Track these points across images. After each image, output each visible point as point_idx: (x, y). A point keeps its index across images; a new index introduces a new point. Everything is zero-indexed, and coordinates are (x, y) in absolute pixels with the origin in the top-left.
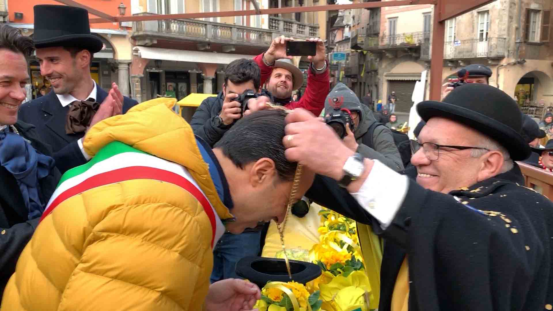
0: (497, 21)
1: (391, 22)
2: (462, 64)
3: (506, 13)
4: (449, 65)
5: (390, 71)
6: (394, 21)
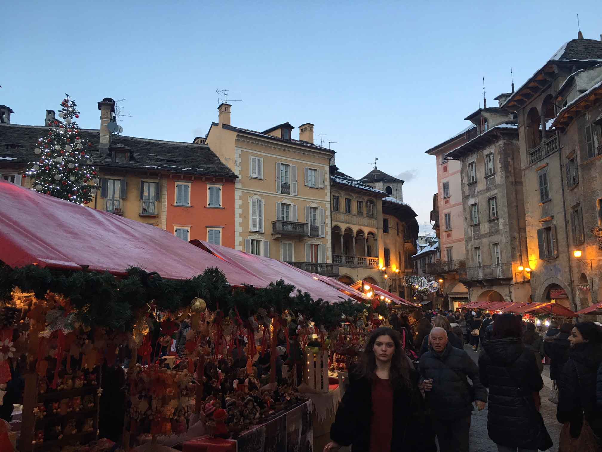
0: (505, 251)
1: (448, 250)
2: (485, 284)
3: (509, 245)
4: (478, 285)
5: (451, 290)
6: (450, 250)
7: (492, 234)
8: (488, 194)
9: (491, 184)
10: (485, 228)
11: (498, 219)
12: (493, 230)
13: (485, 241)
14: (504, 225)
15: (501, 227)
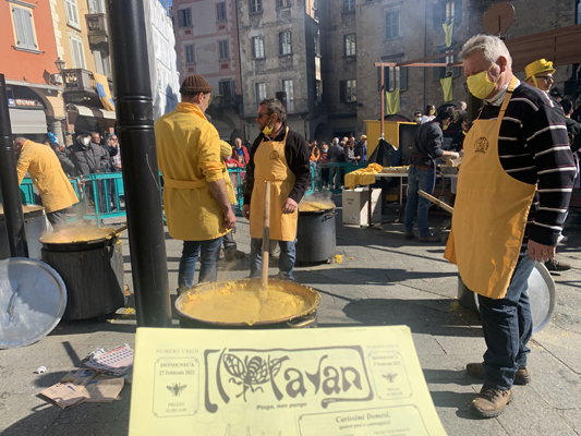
7: (282, 69)
8: (279, 27)
9: (284, 16)
10: (273, 62)
11: (291, 55)
12: (284, 65)
13: (273, 76)
14: (300, 61)
15: (295, 63)
